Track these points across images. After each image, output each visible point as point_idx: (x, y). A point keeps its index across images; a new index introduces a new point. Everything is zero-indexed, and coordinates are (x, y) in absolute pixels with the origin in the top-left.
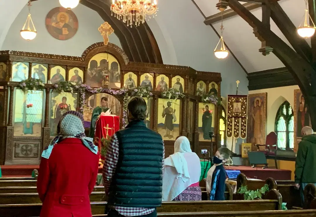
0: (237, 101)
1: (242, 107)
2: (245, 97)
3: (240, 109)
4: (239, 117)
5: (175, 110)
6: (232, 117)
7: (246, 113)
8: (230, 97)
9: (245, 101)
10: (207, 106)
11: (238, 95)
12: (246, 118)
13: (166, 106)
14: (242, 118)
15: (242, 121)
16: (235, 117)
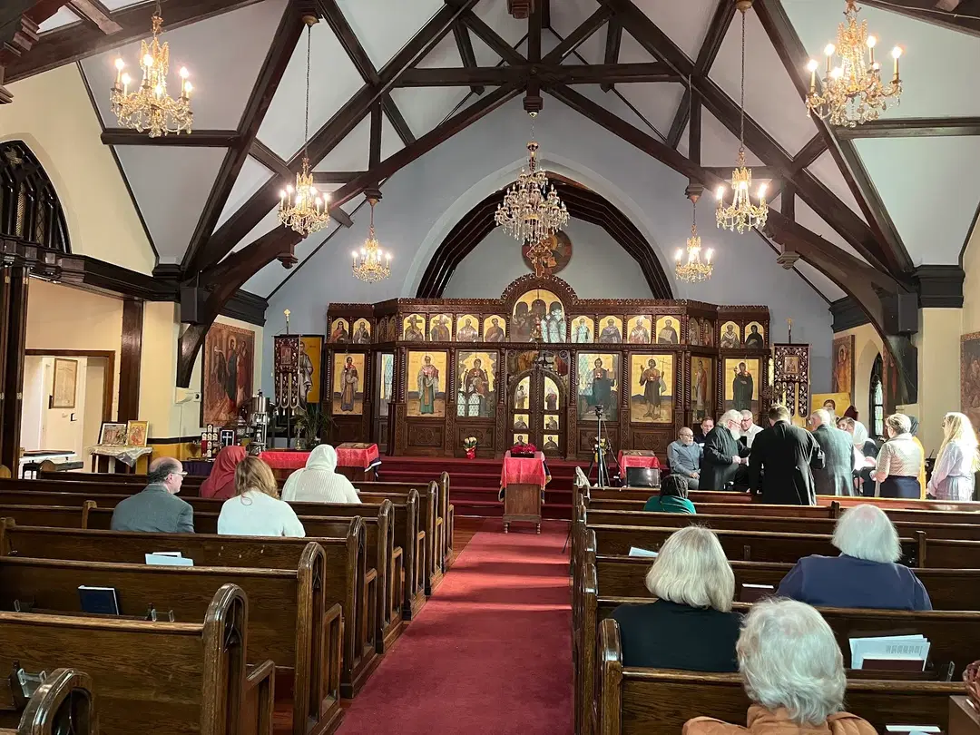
0: (792, 354)
1: (800, 363)
2: (804, 348)
3: (796, 368)
4: (794, 382)
5: (663, 373)
6: (782, 382)
7: (806, 375)
8: (778, 347)
9: (804, 353)
10: (742, 364)
11: (792, 343)
12: (807, 383)
13: (647, 367)
14: (800, 383)
15: (800, 389)
16: (787, 382)
